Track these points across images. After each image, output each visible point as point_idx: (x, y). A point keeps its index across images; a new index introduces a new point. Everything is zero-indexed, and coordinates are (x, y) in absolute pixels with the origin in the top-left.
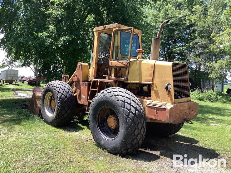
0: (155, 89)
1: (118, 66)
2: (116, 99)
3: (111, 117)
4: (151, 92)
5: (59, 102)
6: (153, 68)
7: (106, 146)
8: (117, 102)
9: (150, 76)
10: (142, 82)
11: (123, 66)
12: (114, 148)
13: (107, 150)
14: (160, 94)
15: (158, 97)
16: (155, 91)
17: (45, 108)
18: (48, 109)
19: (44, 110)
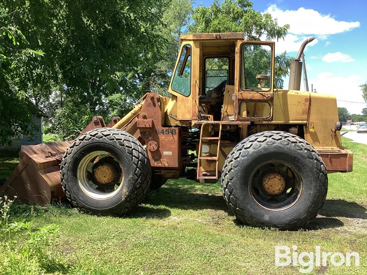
0: (311, 130)
1: (255, 98)
2: (298, 148)
3: (273, 176)
4: (305, 135)
5: (136, 168)
6: (308, 102)
7: (276, 222)
8: (300, 151)
9: (303, 113)
10: (290, 122)
11: (264, 100)
12: (292, 221)
13: (278, 227)
14: (320, 136)
15: (316, 141)
16: (311, 134)
17: (80, 184)
18: (86, 185)
19: (79, 189)
